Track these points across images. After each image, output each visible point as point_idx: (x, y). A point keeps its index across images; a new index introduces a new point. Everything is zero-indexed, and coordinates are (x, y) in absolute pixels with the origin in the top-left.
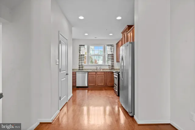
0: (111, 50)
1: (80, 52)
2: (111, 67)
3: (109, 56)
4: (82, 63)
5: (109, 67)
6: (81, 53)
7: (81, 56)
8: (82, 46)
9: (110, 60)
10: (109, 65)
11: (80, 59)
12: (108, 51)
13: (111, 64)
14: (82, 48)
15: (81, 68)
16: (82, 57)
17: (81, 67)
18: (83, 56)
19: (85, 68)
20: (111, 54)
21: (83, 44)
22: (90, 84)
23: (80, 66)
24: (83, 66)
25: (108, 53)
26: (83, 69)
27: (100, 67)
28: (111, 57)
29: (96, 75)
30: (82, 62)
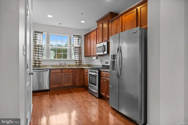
0: (79, 42)
1: (35, 42)
2: (78, 63)
3: (76, 49)
4: (39, 57)
5: (76, 63)
6: (38, 43)
7: (37, 47)
8: (39, 32)
9: (78, 54)
10: (76, 61)
11: (36, 51)
12: (74, 43)
13: (79, 59)
14: (39, 36)
15: (38, 65)
16: (38, 49)
17: (38, 62)
18: (40, 48)
19: (43, 63)
20: (78, 46)
21: (40, 31)
22: (53, 86)
23: (35, 61)
24: (40, 61)
25: (74, 45)
26: (41, 65)
27: (64, 62)
28: (78, 50)
29: (62, 73)
30: (39, 55)
